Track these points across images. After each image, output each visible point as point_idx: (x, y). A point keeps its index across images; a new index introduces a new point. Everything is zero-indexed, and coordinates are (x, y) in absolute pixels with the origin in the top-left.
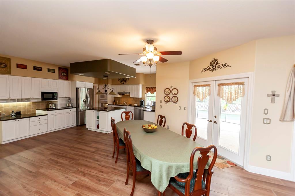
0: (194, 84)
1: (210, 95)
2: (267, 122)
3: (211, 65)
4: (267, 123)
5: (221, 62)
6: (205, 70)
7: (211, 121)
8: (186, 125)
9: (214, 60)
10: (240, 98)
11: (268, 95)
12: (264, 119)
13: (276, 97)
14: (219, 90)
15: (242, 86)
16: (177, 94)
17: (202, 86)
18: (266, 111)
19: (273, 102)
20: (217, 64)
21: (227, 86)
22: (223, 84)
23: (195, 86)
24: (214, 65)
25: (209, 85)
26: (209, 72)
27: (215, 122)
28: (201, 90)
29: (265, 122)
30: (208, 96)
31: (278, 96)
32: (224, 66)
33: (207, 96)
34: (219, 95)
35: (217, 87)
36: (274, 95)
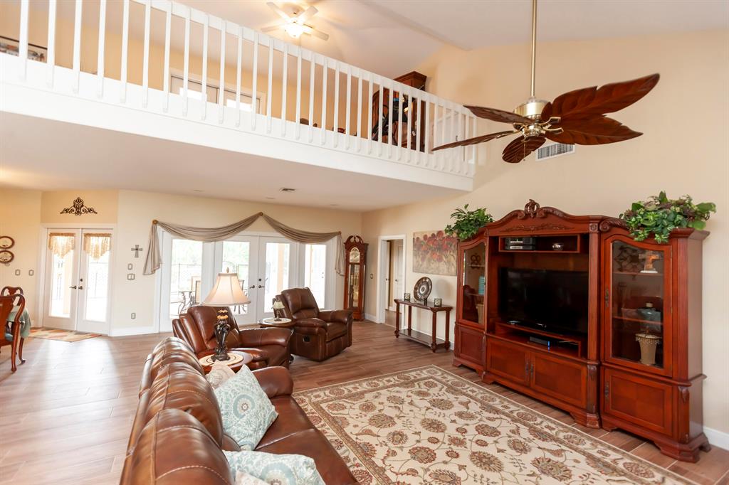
0: (50, 231)
1: (74, 248)
2: (132, 277)
3: (74, 206)
4: (131, 279)
5: (87, 205)
6: (66, 211)
7: (75, 288)
8: (7, 291)
9: (79, 200)
10: (107, 254)
11: (132, 249)
12: (128, 275)
13: (139, 252)
14: (85, 242)
15: (109, 238)
16: (9, 247)
17: (62, 234)
18: (130, 267)
19: (137, 256)
20: (82, 206)
21: (94, 238)
22: (90, 235)
23: (52, 234)
24: (79, 208)
25: (72, 235)
26: (72, 215)
27: (81, 288)
28: (61, 241)
29: (130, 278)
30: (72, 251)
31: (142, 250)
32: (90, 210)
33: (68, 251)
34: (85, 249)
35: (83, 237)
36: (137, 249)
